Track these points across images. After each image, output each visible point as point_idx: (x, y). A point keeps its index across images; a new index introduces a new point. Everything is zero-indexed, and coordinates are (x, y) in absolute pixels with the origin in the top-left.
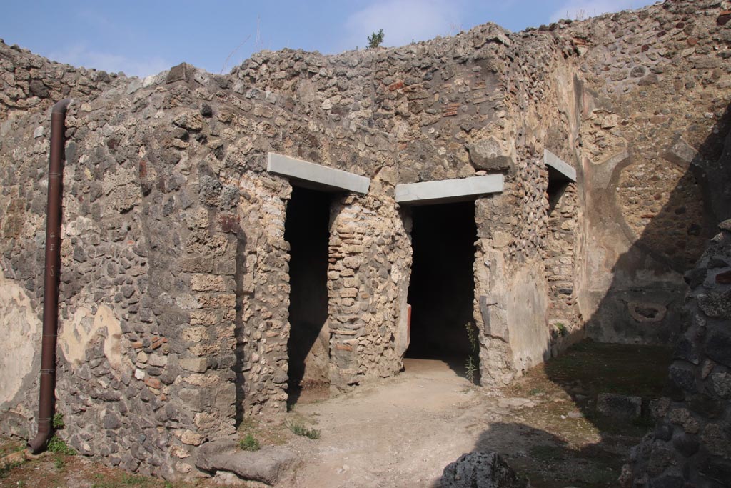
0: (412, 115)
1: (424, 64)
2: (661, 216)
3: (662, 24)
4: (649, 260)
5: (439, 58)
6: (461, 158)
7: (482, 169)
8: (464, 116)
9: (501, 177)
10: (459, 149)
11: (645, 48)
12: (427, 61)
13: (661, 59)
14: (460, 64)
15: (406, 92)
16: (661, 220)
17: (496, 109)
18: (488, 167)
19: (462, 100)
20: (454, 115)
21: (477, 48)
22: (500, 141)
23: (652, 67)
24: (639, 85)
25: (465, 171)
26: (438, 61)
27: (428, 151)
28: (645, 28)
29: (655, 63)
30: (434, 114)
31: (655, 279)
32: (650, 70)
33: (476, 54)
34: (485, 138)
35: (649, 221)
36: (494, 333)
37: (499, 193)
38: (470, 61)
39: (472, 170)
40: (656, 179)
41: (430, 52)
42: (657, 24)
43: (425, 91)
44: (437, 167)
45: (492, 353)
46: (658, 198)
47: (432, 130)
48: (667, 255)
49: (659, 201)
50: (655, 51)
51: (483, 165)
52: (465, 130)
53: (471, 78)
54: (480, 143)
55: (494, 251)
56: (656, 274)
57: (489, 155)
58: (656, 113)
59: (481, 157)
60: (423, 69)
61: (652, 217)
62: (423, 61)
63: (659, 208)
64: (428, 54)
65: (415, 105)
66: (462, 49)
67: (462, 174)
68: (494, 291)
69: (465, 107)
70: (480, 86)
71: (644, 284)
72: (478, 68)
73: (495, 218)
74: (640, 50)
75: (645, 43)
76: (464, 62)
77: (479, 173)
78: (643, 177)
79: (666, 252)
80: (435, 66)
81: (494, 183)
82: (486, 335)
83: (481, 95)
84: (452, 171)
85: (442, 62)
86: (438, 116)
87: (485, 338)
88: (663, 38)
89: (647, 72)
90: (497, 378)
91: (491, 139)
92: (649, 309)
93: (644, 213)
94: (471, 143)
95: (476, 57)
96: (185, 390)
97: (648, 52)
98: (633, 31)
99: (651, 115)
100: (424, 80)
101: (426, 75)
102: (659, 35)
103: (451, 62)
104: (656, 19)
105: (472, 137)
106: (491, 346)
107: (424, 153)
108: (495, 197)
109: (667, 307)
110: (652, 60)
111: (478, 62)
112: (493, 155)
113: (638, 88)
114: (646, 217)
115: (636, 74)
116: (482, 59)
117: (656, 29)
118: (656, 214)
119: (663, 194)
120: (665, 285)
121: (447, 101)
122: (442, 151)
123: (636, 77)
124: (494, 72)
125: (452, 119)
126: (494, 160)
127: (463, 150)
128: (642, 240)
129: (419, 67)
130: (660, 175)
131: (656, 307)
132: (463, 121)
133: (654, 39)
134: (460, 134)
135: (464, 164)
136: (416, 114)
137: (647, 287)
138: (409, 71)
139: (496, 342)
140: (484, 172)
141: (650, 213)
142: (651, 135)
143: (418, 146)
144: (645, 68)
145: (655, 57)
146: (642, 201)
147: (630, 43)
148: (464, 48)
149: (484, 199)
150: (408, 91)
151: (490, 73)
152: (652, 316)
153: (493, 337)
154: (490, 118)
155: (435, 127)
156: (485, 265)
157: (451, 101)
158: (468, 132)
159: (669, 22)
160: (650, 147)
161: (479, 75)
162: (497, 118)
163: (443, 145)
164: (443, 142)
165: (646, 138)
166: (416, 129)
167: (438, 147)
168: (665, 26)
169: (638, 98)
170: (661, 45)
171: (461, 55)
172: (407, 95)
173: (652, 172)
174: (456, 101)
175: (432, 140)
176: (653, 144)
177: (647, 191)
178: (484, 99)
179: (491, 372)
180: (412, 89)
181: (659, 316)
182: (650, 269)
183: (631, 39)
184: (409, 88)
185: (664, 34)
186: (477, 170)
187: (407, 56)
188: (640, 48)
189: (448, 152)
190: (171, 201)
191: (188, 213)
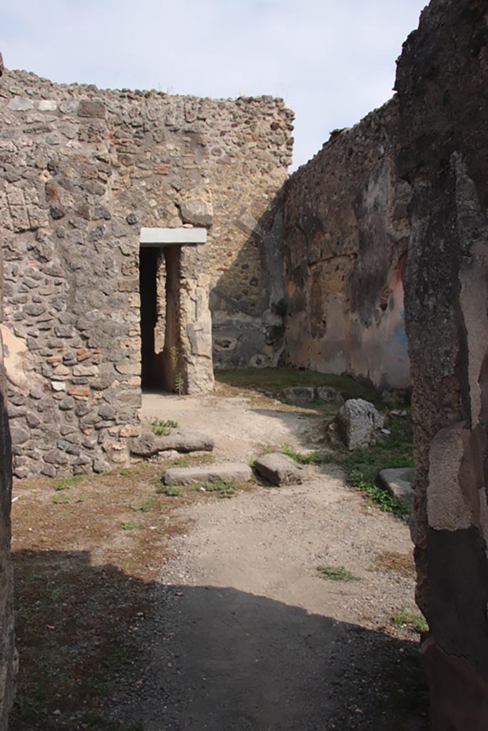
0: (122, 166)
1: (135, 122)
2: (232, 270)
3: (235, 117)
4: (223, 304)
5: (152, 121)
6: (171, 211)
7: (189, 223)
8: (175, 177)
9: (204, 230)
10: (169, 204)
11: (223, 134)
12: (139, 120)
13: (234, 145)
14: (171, 131)
15: (116, 144)
16: (232, 273)
17: (203, 176)
18: (196, 222)
19: (172, 162)
20: (165, 175)
21: (188, 122)
22: (207, 203)
23: (228, 151)
24: (217, 163)
25: (174, 222)
26: (151, 123)
27: (139, 200)
28: (223, 117)
29: (229, 147)
30: (146, 170)
31: (228, 318)
32: (226, 152)
33: (187, 126)
34: (193, 198)
35: (222, 272)
36: (201, 353)
37: (203, 244)
38: (180, 131)
39: (180, 222)
40: (228, 240)
41: (142, 113)
42: (231, 116)
43: (136, 147)
44: (148, 216)
45: (198, 368)
46: (230, 255)
47: (144, 184)
48: (235, 300)
49: (230, 258)
50: (230, 138)
51: (192, 220)
52: (176, 189)
53: (181, 146)
54: (190, 202)
55: (198, 288)
56: (228, 314)
57: (197, 212)
58: (229, 188)
59: (191, 213)
60: (134, 127)
61: (224, 270)
62: (135, 119)
63: (230, 263)
64: (140, 114)
65: (126, 158)
66: (174, 119)
67: (172, 224)
68: (200, 320)
69: (176, 169)
70: (188, 155)
71: (220, 322)
72: (188, 139)
73: (199, 263)
74: (219, 134)
75: (223, 129)
76: (175, 131)
77: (185, 225)
78: (219, 238)
79: (235, 297)
80: (147, 127)
81: (199, 235)
82: (193, 354)
83: (191, 162)
84: (162, 221)
85: (155, 125)
86: (150, 172)
87: (192, 357)
88: (235, 129)
89: (224, 154)
90: (203, 387)
91: (199, 200)
92: (224, 341)
93: (219, 266)
94: (180, 200)
95: (187, 130)
96: (124, 391)
97: (225, 137)
98: (214, 117)
99: (225, 189)
100: (135, 137)
101: (137, 132)
102: (233, 126)
103: (162, 127)
104: (231, 112)
105: (181, 195)
106: (197, 363)
107: (135, 203)
108: (199, 246)
109: (238, 339)
110: (227, 144)
111: (189, 134)
112: (201, 213)
113: (217, 165)
114: (221, 269)
115: (215, 153)
116: (193, 132)
117: (231, 121)
118: (228, 268)
119: (233, 253)
120: (235, 323)
121: (159, 161)
122: (153, 203)
123: (215, 155)
124: (203, 146)
125: (163, 177)
126: (201, 217)
127: (173, 205)
128: (217, 287)
129: (130, 124)
130: (232, 238)
131: (230, 339)
132: (174, 180)
133: (229, 128)
134: (171, 192)
135: (173, 216)
136: (127, 166)
137: (222, 325)
138: (119, 125)
139: (201, 359)
140: (191, 226)
141: (224, 267)
142: (225, 205)
143: (129, 194)
144: (222, 150)
145: (230, 143)
146: (218, 257)
147: (211, 127)
148: (177, 119)
149: (189, 247)
150: (119, 144)
151: (200, 146)
152: (227, 346)
153: (199, 356)
154: (198, 183)
155: (146, 181)
156: (192, 299)
157: (163, 162)
158: (178, 191)
159: (240, 117)
160: (224, 214)
161: (189, 145)
162: (204, 183)
163: (154, 198)
164: (154, 196)
165: (221, 207)
166: (127, 180)
167: (150, 199)
168: (238, 120)
169: (216, 173)
170: (234, 134)
171: (174, 123)
172: (117, 146)
173: (226, 234)
174: (168, 162)
175: (144, 192)
176: (227, 213)
177: (221, 249)
178: (194, 166)
179: (198, 382)
180: (123, 142)
181: (232, 346)
182: (224, 310)
183: (213, 124)
184: (120, 141)
185: (236, 126)
186: (184, 223)
187: (118, 110)
188: (218, 133)
189: (159, 204)
190: (100, 229)
191: (122, 242)
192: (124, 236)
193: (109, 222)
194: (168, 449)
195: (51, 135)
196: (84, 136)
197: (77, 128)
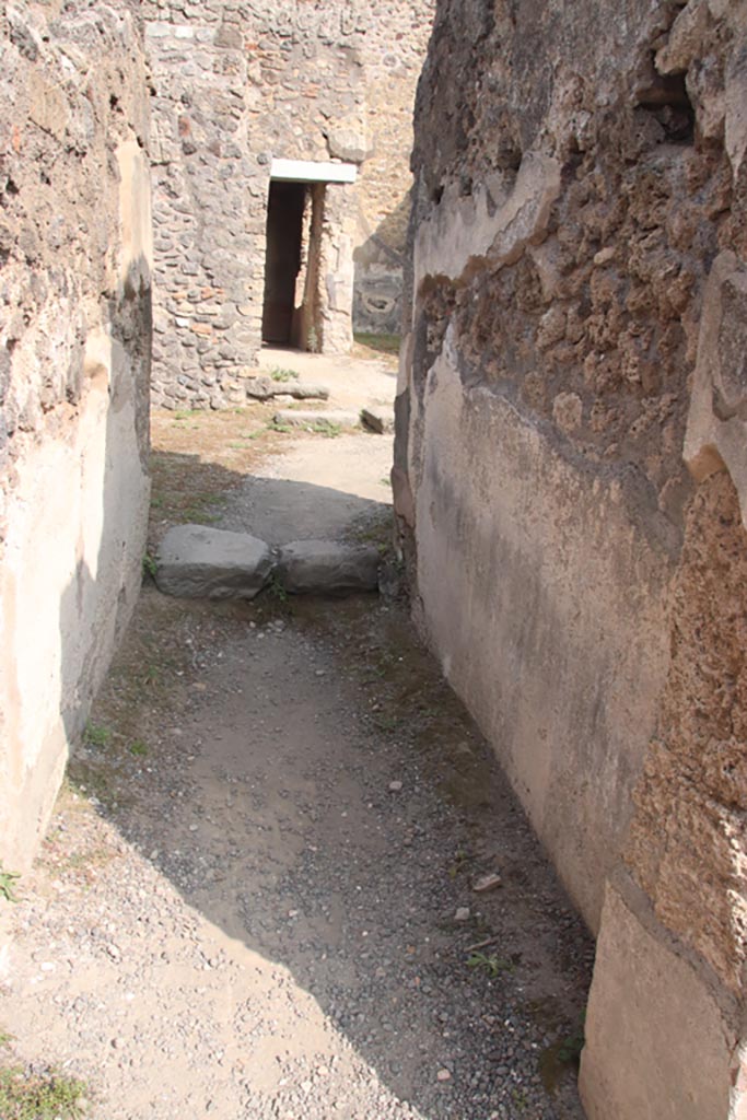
0: (266, 84)
1: (284, 30)
2: (397, 214)
3: (417, 15)
4: (382, 255)
5: (303, 30)
6: (317, 142)
7: (337, 157)
8: (325, 101)
9: (354, 168)
10: (316, 133)
11: (399, 36)
12: (288, 29)
13: (412, 52)
14: (324, 44)
15: (260, 56)
16: (396, 218)
17: (357, 102)
18: (345, 158)
19: (323, 84)
20: (314, 98)
21: (345, 34)
22: (359, 135)
23: (404, 60)
24: (390, 75)
25: (321, 155)
26: (301, 33)
27: (283, 127)
28: (402, 13)
29: (407, 55)
30: (292, 90)
31: (387, 273)
32: (402, 62)
33: (343, 40)
34: (343, 128)
35: (384, 217)
36: (339, 308)
37: (351, 183)
38: (335, 45)
39: (327, 155)
40: (395, 176)
41: (293, 20)
42: (413, 13)
43: (282, 61)
44: (292, 146)
45: (335, 325)
46: (395, 195)
47: (289, 107)
48: (397, 252)
49: (395, 199)
50: (409, 43)
51: (341, 155)
52: (325, 116)
53: (333, 64)
54: (340, 132)
55: (342, 235)
56: (387, 269)
57: (347, 146)
58: (402, 110)
59: (339, 145)
60: (281, 36)
61: (388, 214)
62: (283, 27)
63: (395, 205)
64: (289, 21)
65: (271, 75)
66: (328, 30)
67: (317, 158)
68: (341, 271)
69: (326, 92)
70: (343, 75)
71: (376, 278)
72: (344, 55)
73: (345, 205)
74: (394, 37)
75: (400, 30)
76: (329, 44)
77: (333, 160)
78: (384, 173)
79: (397, 249)
80: (297, 38)
81: (347, 172)
82: (331, 309)
83: (345, 84)
84: (306, 153)
85: (305, 36)
86: (297, 94)
87: (330, 312)
88: (417, 31)
89: (399, 64)
90: (339, 347)
91: (351, 131)
92: (380, 301)
93: (381, 208)
94: (329, 130)
95: (342, 43)
97: (402, 41)
98: (390, 12)
99: (397, 111)
100: (282, 49)
101: (285, 44)
102: (413, 26)
103: (314, 39)
104: (413, 8)
105: (331, 123)
106: (335, 318)
107: (278, 129)
108: (347, 185)
109: (396, 300)
110: (404, 51)
111: (344, 49)
112: (351, 146)
113: (389, 78)
114: (384, 213)
115: (389, 63)
116: (349, 47)
117: (412, 19)
118: (391, 211)
119: (400, 193)
120: (394, 280)
121: (307, 80)
122: (298, 131)
123: (387, 65)
124: (359, 65)
125: (312, 101)
126: (352, 152)
127: (320, 135)
128: (377, 235)
129: (278, 32)
130: (399, 174)
131: (386, 299)
132: (323, 105)
133: (408, 29)
134: (320, 119)
135: (320, 148)
136: (271, 85)
137: (379, 281)
138: (265, 33)
139: (339, 315)
140: (339, 161)
141: (387, 210)
142: (395, 131)
143: (271, 119)
144: (397, 58)
145: (408, 49)
146: (381, 197)
147: (386, 26)
148: (331, 29)
149: (335, 186)
150: (263, 56)
151: (356, 65)
152: (382, 307)
153: (338, 311)
154: (350, 110)
155: (292, 105)
156: (334, 246)
157: (312, 82)
158: (327, 118)
159: (424, 15)
160: (392, 143)
161: (343, 62)
162: (357, 111)
163: (299, 125)
164: (300, 123)
165: (390, 133)
166: (270, 102)
167: (294, 125)
168: (420, 18)
169: (387, 89)
170: (415, 38)
171: (328, 35)
172: (261, 60)
173: (393, 169)
174: (318, 82)
175: (288, 117)
176: (396, 141)
177: (385, 187)
178: (347, 89)
179: (334, 341)
180: (269, 55)
181: (388, 308)
182: (382, 263)
183: (388, 22)
184: (265, 53)
185: (417, 26)
186: (332, 157)
187: (264, 15)
188: (394, 35)
189: (304, 133)
190: (231, 167)
191: (251, 181)
192: (254, 176)
193: (240, 161)
194: (285, 393)
195: (186, 65)
196: (219, 68)
197: (212, 58)
